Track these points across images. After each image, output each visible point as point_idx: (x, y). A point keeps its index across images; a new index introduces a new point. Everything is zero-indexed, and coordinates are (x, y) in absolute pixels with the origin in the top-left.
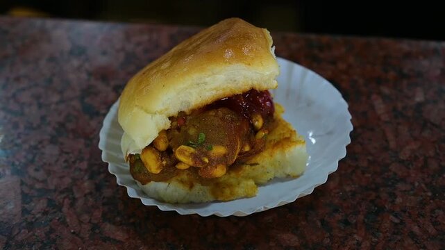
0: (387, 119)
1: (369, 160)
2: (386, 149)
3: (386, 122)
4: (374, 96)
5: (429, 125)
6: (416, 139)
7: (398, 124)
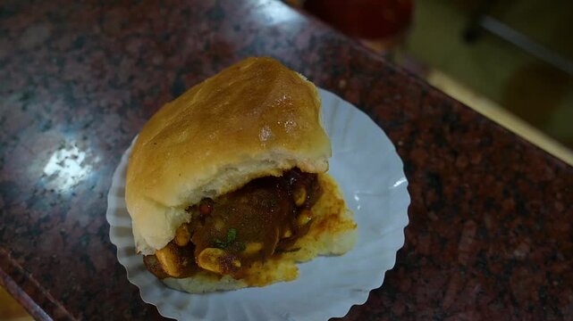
0: (464, 263)
1: (407, 308)
2: (436, 303)
3: (461, 265)
4: (470, 222)
5: (507, 297)
6: (479, 309)
7: (473, 276)
